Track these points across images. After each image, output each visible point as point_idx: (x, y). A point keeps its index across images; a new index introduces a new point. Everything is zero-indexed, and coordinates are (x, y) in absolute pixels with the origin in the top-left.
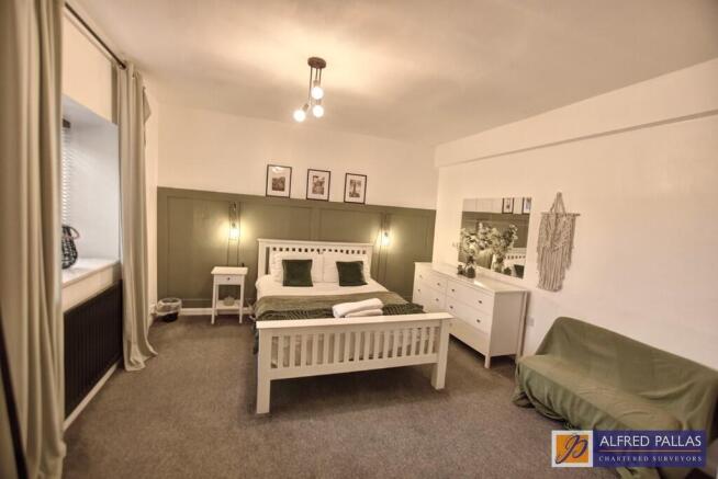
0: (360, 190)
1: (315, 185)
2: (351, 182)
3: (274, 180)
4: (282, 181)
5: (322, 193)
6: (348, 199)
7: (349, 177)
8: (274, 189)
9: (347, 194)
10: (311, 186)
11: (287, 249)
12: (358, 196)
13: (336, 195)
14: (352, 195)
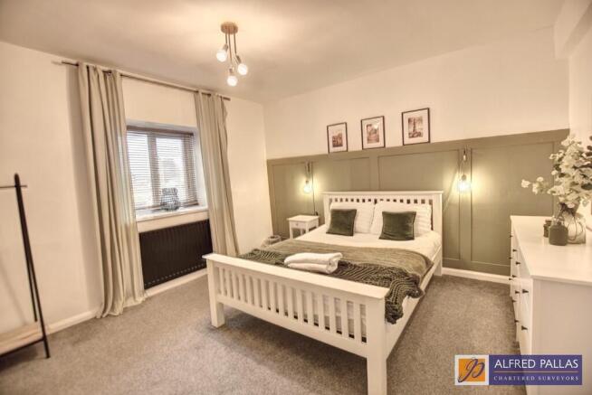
0: (423, 127)
1: (370, 134)
2: (409, 120)
3: (334, 138)
4: (340, 137)
5: (378, 141)
6: (408, 141)
7: (406, 116)
8: (334, 146)
9: (406, 135)
10: (365, 136)
11: (347, 200)
12: (420, 135)
13: (394, 140)
14: (412, 136)
